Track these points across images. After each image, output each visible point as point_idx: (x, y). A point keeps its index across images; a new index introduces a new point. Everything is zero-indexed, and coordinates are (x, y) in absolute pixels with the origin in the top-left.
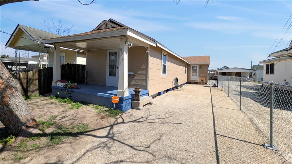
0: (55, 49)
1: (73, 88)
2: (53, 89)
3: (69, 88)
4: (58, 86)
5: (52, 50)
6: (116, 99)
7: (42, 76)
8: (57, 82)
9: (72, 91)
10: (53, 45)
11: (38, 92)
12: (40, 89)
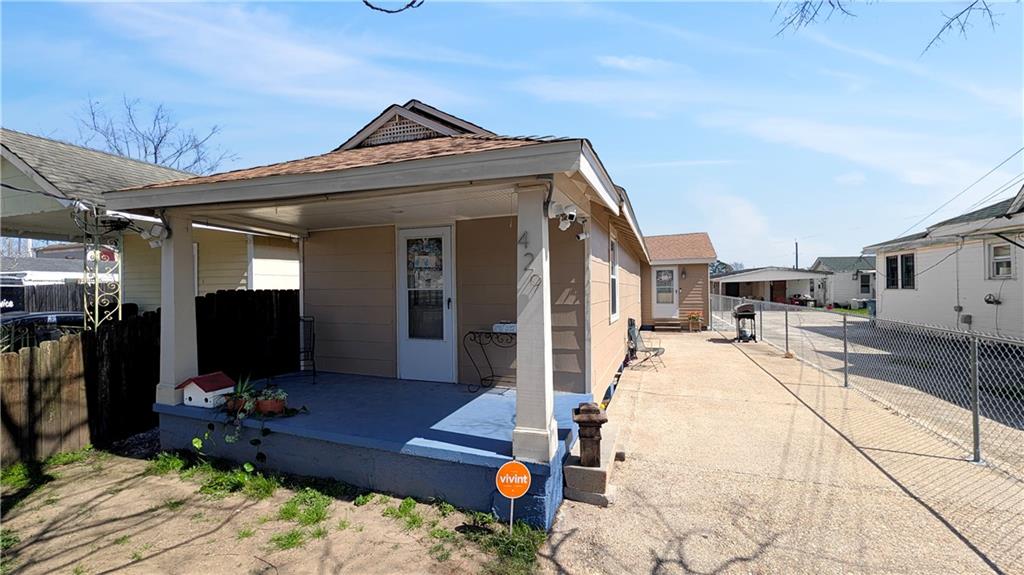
0: (166, 234)
1: (271, 415)
2: (160, 416)
3: (250, 415)
4: (186, 402)
5: (153, 238)
6: (517, 479)
7: (102, 359)
8: (181, 386)
9: (266, 432)
10: (157, 217)
11: (84, 434)
12: (93, 421)
